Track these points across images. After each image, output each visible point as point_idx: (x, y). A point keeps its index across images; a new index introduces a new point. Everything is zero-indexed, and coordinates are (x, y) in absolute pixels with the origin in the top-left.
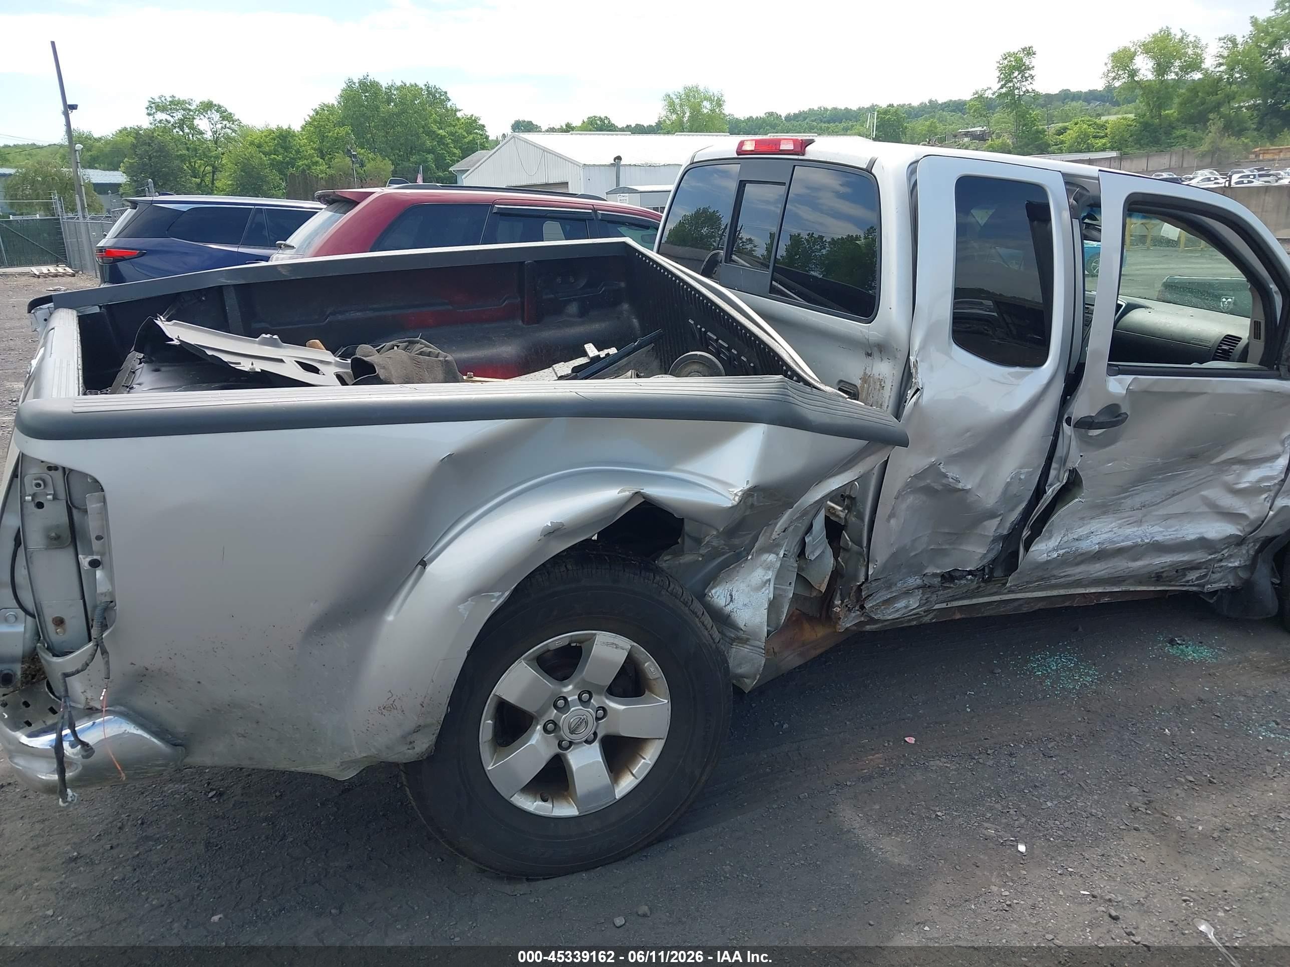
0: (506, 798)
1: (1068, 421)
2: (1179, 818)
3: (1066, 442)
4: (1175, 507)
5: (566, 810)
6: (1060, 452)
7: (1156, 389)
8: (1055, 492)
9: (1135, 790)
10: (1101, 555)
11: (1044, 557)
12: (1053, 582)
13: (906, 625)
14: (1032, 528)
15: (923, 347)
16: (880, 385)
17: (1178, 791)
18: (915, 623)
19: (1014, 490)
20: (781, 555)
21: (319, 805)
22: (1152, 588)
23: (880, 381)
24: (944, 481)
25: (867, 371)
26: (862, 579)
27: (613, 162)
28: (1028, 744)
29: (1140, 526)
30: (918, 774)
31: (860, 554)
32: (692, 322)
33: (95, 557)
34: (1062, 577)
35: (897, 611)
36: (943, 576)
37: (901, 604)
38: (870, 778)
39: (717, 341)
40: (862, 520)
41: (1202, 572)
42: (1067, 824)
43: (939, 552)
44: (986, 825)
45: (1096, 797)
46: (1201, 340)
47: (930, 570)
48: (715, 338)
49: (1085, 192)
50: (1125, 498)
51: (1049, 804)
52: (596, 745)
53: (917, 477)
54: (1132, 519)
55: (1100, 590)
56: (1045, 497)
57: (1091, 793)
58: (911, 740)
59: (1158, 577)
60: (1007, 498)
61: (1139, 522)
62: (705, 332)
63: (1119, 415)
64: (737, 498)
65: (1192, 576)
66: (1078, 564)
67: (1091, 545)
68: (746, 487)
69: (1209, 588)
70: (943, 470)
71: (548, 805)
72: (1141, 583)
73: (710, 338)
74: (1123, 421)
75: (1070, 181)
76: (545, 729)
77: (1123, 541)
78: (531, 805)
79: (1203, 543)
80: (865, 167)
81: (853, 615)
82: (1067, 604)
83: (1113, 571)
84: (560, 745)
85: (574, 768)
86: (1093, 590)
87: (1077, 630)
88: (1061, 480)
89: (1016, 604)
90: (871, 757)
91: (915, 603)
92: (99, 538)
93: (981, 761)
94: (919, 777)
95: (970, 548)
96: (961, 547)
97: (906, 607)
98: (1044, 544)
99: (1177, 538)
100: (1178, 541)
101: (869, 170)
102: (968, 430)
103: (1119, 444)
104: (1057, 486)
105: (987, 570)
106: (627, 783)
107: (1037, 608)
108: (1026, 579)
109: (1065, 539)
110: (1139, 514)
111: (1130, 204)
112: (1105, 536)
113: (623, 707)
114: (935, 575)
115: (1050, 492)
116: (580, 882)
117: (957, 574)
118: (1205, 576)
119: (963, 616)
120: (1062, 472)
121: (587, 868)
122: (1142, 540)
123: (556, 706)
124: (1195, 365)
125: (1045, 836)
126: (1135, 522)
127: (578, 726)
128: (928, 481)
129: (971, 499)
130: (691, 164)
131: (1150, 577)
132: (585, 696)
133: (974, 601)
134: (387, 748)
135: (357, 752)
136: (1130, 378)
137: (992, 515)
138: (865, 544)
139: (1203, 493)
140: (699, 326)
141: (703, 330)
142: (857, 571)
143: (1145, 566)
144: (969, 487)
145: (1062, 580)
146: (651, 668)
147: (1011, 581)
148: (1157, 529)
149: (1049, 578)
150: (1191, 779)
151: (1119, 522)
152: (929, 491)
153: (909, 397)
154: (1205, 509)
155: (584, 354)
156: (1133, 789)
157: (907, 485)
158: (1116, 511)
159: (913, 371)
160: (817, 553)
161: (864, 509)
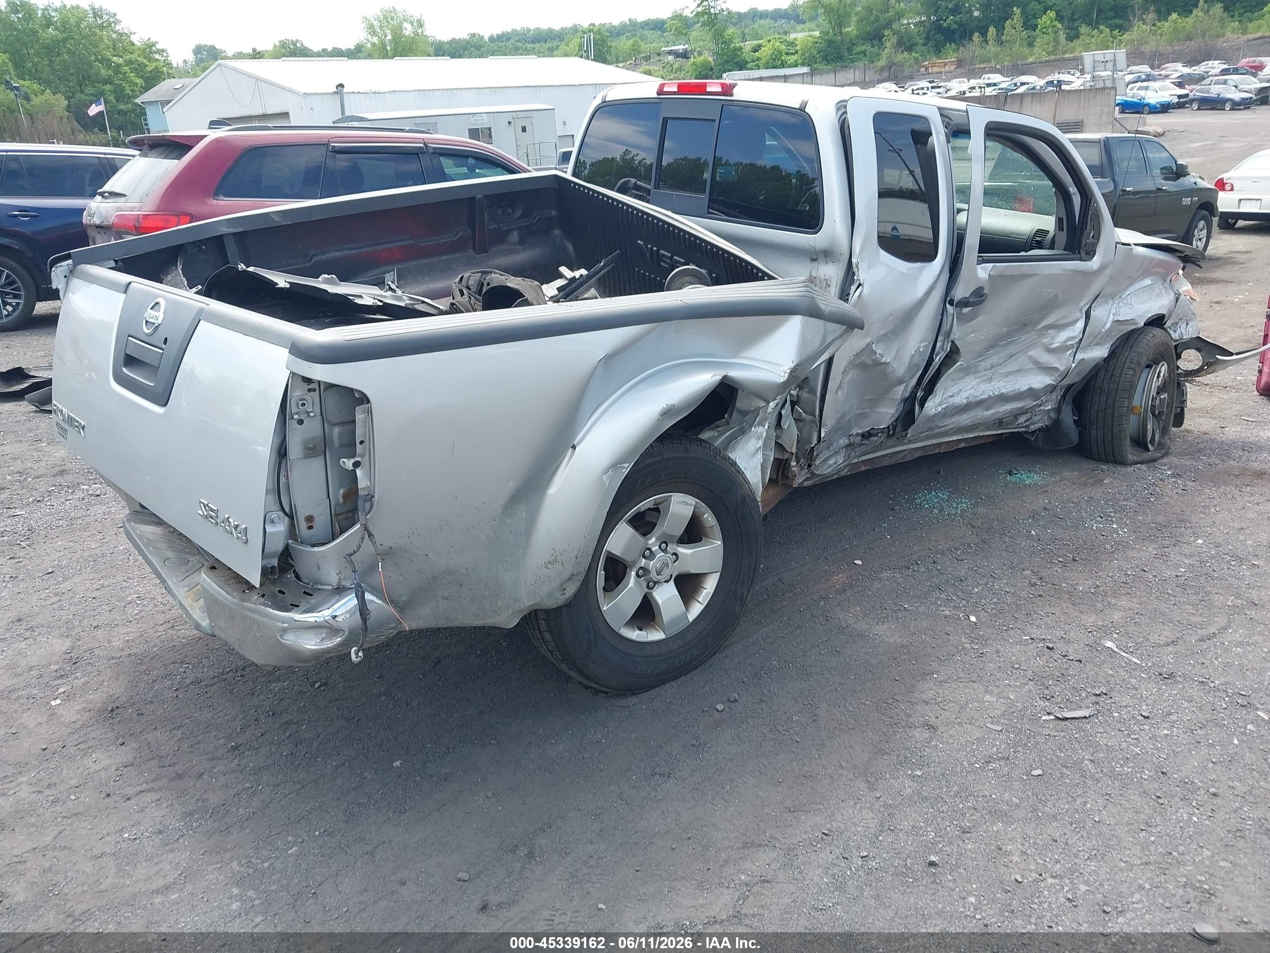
0: (616, 630)
1: (951, 303)
2: (1064, 585)
3: (950, 319)
4: (1011, 367)
5: (656, 635)
6: (945, 327)
7: (1006, 273)
8: (941, 360)
9: (1028, 572)
10: (968, 407)
11: (933, 412)
12: (936, 431)
13: (830, 479)
14: (924, 390)
15: (861, 251)
16: (827, 284)
17: (1056, 569)
18: (836, 477)
19: (916, 360)
20: (766, 427)
21: (421, 676)
22: (995, 432)
23: (826, 280)
24: (873, 357)
25: (813, 274)
26: (815, 441)
27: (336, 90)
28: (943, 553)
29: (990, 382)
30: (876, 584)
31: (814, 422)
32: (642, 243)
33: (357, 459)
34: (942, 427)
35: (830, 467)
36: (863, 435)
37: (831, 462)
38: (844, 591)
39: (671, 258)
40: (815, 394)
41: (1029, 415)
42: (995, 600)
43: (862, 416)
44: (941, 609)
45: (1005, 581)
46: (1018, 234)
47: (855, 431)
48: (669, 255)
49: (950, 122)
50: (980, 361)
51: (976, 590)
52: (672, 582)
53: (858, 355)
54: (986, 378)
55: (960, 437)
56: (934, 363)
57: (1000, 579)
58: (859, 562)
59: (1000, 423)
60: (911, 368)
61: (990, 380)
62: (658, 251)
63: (983, 296)
64: (786, 375)
65: (1022, 419)
66: (952, 416)
67: (961, 399)
68: (792, 366)
69: (1032, 428)
70: (874, 348)
71: (643, 633)
72: (988, 429)
73: (664, 255)
74: (983, 301)
75: (943, 113)
76: (638, 575)
77: (981, 395)
78: (634, 635)
79: (1032, 393)
80: (798, 106)
81: (803, 472)
82: (937, 451)
83: (974, 419)
84: (648, 587)
85: (660, 602)
86: (955, 438)
87: (939, 473)
88: (945, 349)
89: (904, 454)
90: (836, 577)
91: (840, 459)
92: (362, 442)
93: (916, 569)
94: (877, 585)
95: (883, 410)
96: (877, 410)
97: (835, 463)
98: (932, 401)
99: (1015, 390)
100: (1016, 392)
101: (802, 109)
102: (891, 315)
103: (978, 318)
104: (942, 355)
105: (891, 428)
106: (696, 609)
107: (916, 456)
108: (920, 430)
109: (944, 397)
110: (989, 373)
111: (988, 130)
112: (969, 392)
113: (690, 551)
114: (858, 434)
115: (937, 360)
116: (670, 690)
117: (875, 432)
118: (1030, 418)
119: (867, 468)
120: (946, 343)
121: (674, 679)
122: (994, 394)
123: (644, 557)
124: (1022, 253)
125: (983, 609)
126: (988, 379)
127: (662, 569)
128: (864, 358)
129: (889, 369)
130: (602, 103)
131: (995, 423)
132: (663, 545)
133: (876, 455)
134: (548, 595)
135: (526, 602)
136: (990, 265)
137: (900, 382)
138: (817, 414)
139: (1030, 353)
140: (649, 246)
141: (655, 249)
142: (811, 436)
143: (993, 414)
144: (888, 360)
145: (942, 429)
146: (709, 518)
147: (911, 432)
148: (1002, 383)
149: (933, 429)
150: (1062, 560)
151: (977, 380)
152: (863, 366)
153: (852, 291)
154: (1031, 366)
155: (561, 276)
156: (1026, 572)
157: (851, 362)
158: (975, 372)
159: (855, 270)
160: (787, 424)
161: (817, 385)
